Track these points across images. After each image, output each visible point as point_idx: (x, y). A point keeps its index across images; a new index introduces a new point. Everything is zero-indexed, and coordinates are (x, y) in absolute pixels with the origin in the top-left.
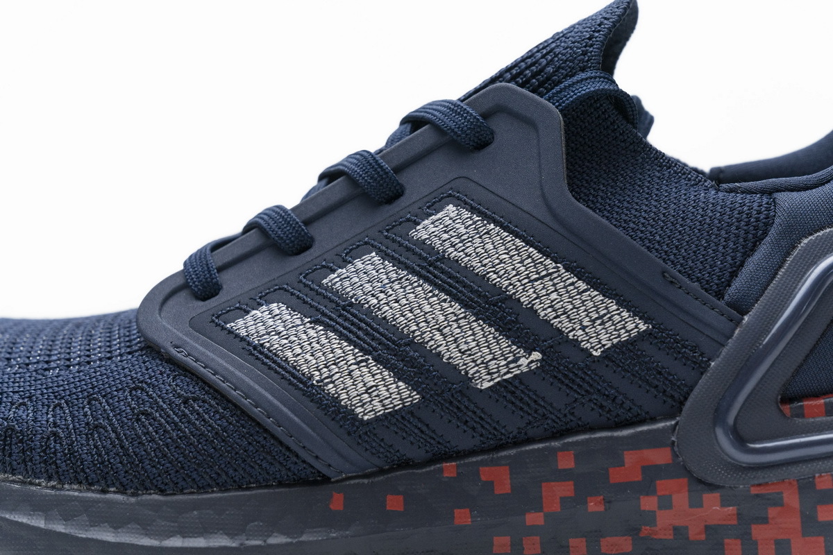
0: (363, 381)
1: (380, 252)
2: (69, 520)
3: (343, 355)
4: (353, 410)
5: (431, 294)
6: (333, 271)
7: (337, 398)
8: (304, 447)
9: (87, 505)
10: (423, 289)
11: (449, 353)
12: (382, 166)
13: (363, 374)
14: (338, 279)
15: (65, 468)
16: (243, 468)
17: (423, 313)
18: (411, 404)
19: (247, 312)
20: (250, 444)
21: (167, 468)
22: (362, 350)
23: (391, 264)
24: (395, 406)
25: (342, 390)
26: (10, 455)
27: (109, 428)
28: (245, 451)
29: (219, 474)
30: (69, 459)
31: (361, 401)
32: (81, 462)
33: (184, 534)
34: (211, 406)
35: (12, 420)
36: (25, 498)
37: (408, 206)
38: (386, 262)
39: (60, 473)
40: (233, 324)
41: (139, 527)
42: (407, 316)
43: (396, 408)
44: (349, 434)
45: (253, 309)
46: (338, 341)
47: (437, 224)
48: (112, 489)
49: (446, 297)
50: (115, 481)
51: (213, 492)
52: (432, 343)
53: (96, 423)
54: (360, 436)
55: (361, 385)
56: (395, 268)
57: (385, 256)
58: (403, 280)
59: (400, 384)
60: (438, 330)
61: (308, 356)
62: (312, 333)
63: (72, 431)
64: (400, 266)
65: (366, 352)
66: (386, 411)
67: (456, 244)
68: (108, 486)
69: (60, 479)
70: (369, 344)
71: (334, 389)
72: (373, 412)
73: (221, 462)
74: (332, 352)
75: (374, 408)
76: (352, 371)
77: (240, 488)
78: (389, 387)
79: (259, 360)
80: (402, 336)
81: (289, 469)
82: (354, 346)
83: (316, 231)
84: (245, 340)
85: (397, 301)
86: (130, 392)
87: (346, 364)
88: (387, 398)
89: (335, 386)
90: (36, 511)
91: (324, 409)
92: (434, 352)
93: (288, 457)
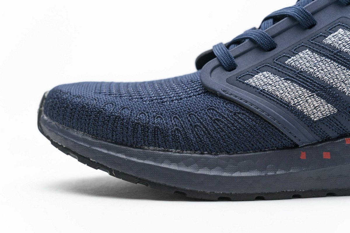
0: (313, 104)
1: (310, 49)
2: (189, 166)
3: (302, 93)
4: (310, 116)
5: (337, 67)
6: (290, 58)
7: (302, 111)
8: (290, 132)
9: (196, 160)
10: (333, 65)
11: (349, 91)
12: (307, 13)
13: (313, 101)
14: (292, 61)
15: (184, 144)
16: (263, 142)
17: (335, 75)
18: (334, 113)
19: (254, 76)
20: (266, 131)
21: (231, 143)
22: (310, 91)
23: (317, 54)
24: (327, 114)
25: (304, 108)
26: (158, 139)
27: (202, 126)
28: (264, 135)
29: (253, 145)
30: (186, 140)
31: (313, 112)
32: (191, 141)
33: (241, 170)
34: (247, 116)
35: (157, 124)
36: (167, 157)
37: (320, 30)
38: (314, 53)
39: (182, 146)
40: (248, 81)
41: (221, 168)
42: (328, 76)
43: (328, 115)
44: (308, 126)
45: (256, 75)
46: (299, 87)
47: (335, 37)
48: (206, 153)
49: (344, 68)
50: (207, 149)
51: (250, 153)
52: (341, 87)
53: (195, 124)
54: (313, 128)
55: (312, 106)
56: (319, 56)
57: (313, 51)
58: (324, 61)
59: (329, 105)
60: (343, 82)
61: (287, 94)
62: (286, 84)
63: (185, 128)
64: (321, 55)
65: (313, 92)
66: (324, 117)
67: (346, 45)
68: (204, 151)
69: (182, 149)
70: (313, 88)
71: (301, 107)
72: (318, 117)
73: (254, 140)
74: (297, 92)
75: (319, 115)
76: (308, 100)
77: (261, 151)
78: (324, 106)
79: (265, 96)
80: (328, 85)
81: (282, 142)
82: (306, 89)
83: (277, 40)
84: (256, 88)
85: (322, 70)
86: (208, 111)
87: (304, 97)
88: (324, 111)
89: (301, 106)
90: (173, 163)
91: (297, 116)
92: (341, 91)
93: (282, 137)
